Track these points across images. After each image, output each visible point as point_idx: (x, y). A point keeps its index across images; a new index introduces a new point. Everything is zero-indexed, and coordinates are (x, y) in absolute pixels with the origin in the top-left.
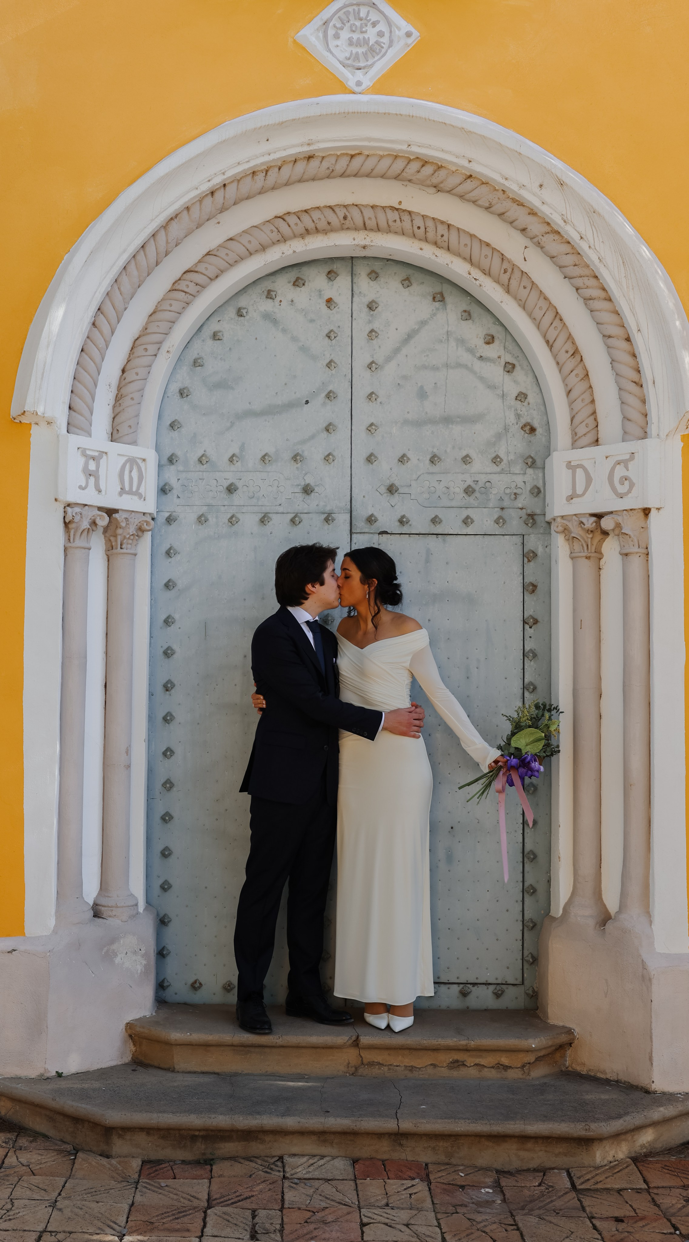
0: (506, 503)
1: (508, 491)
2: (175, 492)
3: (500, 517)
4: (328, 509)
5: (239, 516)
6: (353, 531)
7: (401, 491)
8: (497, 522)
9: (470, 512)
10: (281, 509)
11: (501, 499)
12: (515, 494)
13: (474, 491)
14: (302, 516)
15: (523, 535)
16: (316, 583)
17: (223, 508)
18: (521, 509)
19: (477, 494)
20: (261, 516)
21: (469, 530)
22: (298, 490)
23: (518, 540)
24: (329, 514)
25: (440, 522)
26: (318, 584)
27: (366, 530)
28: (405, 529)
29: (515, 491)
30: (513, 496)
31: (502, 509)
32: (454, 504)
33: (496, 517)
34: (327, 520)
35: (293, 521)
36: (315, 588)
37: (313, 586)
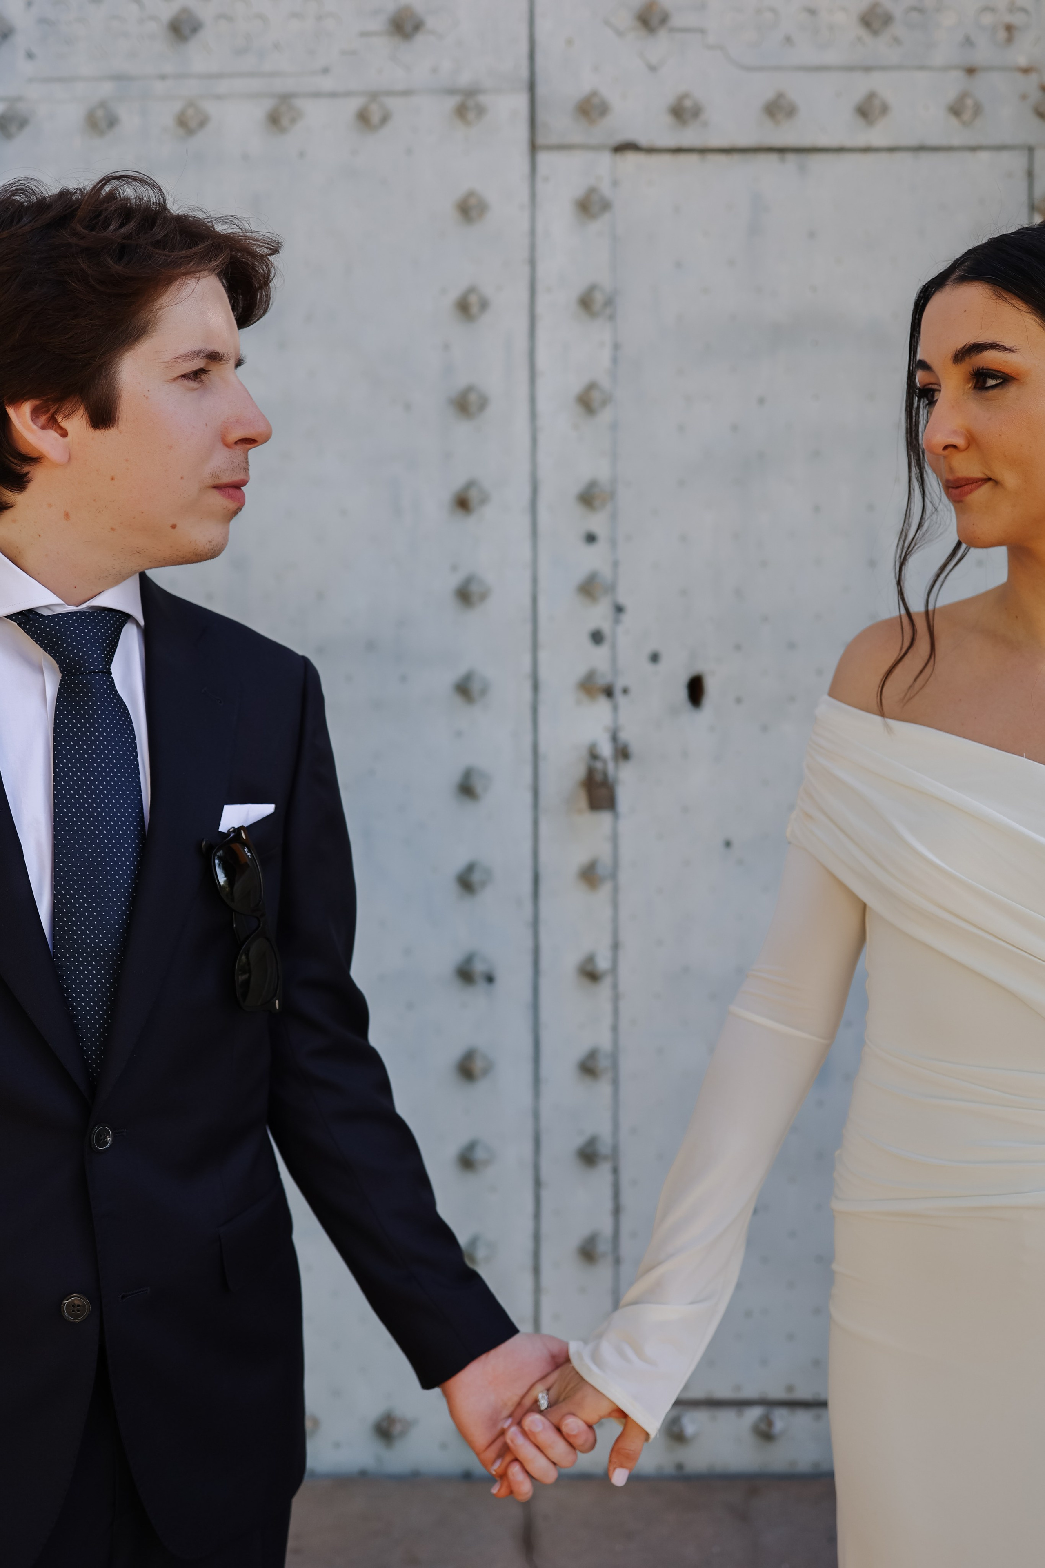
0: (983, 54)
1: (987, 19)
2: (21, 40)
3: (963, 96)
4: (465, 79)
5: (210, 107)
6: (541, 140)
7: (677, 21)
8: (956, 110)
9: (879, 83)
10: (327, 84)
11: (968, 42)
12: (1009, 28)
13: (887, 19)
14: (392, 103)
15: (1031, 150)
16: (67, 407)
17: (159, 87)
18: (1026, 71)
19: (897, 29)
20: (268, 104)
21: (877, 136)
22: (378, 24)
23: (1016, 162)
24: (471, 93)
25: (791, 111)
26: (81, 411)
27: (576, 137)
28: (689, 137)
29: (1009, 19)
30: (1002, 35)
31: (971, 71)
32: (831, 57)
33: (951, 95)
34: (461, 112)
35: (363, 118)
36: (64, 434)
37: (52, 423)
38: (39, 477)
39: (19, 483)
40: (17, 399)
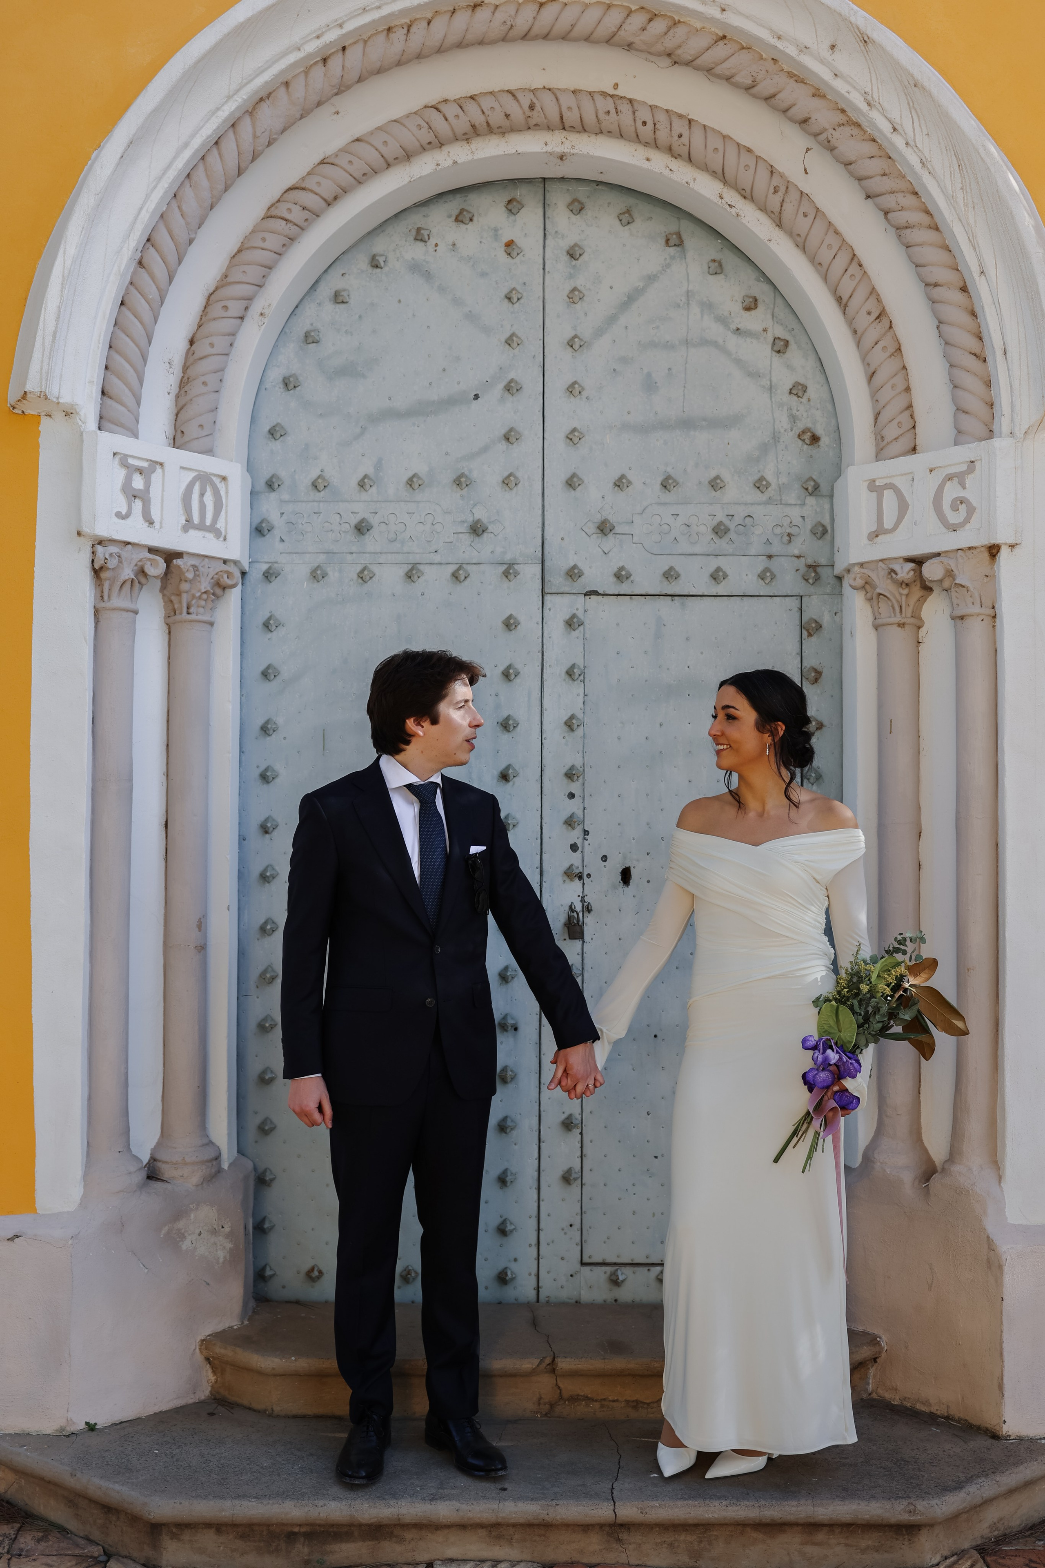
0: (776, 549)
1: (778, 530)
2: (277, 533)
3: (767, 570)
4: (508, 557)
5: (375, 568)
6: (546, 590)
7: (618, 529)
8: (762, 577)
9: (721, 562)
10: (437, 558)
11: (768, 542)
12: (789, 535)
13: (727, 531)
14: (469, 568)
15: (801, 597)
16: (424, 719)
17: (349, 557)
18: (798, 557)
19: (732, 535)
20: (407, 568)
21: (720, 589)
22: (464, 528)
23: (794, 603)
24: (511, 565)
25: (677, 577)
26: (428, 720)
27: (566, 589)
28: (625, 588)
29: (789, 530)
30: (786, 538)
31: (770, 557)
32: (697, 549)
33: (760, 569)
34: (506, 574)
35: (455, 576)
36: (423, 727)
37: (419, 724)
38: (414, 740)
39: (408, 743)
40: (409, 717)
